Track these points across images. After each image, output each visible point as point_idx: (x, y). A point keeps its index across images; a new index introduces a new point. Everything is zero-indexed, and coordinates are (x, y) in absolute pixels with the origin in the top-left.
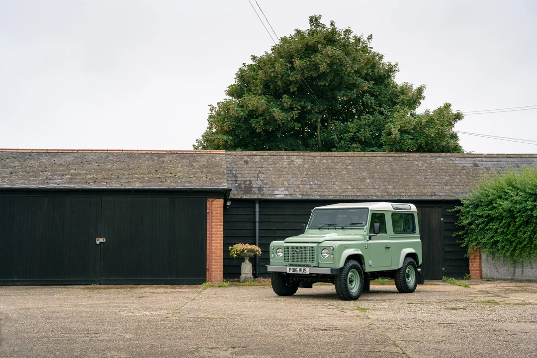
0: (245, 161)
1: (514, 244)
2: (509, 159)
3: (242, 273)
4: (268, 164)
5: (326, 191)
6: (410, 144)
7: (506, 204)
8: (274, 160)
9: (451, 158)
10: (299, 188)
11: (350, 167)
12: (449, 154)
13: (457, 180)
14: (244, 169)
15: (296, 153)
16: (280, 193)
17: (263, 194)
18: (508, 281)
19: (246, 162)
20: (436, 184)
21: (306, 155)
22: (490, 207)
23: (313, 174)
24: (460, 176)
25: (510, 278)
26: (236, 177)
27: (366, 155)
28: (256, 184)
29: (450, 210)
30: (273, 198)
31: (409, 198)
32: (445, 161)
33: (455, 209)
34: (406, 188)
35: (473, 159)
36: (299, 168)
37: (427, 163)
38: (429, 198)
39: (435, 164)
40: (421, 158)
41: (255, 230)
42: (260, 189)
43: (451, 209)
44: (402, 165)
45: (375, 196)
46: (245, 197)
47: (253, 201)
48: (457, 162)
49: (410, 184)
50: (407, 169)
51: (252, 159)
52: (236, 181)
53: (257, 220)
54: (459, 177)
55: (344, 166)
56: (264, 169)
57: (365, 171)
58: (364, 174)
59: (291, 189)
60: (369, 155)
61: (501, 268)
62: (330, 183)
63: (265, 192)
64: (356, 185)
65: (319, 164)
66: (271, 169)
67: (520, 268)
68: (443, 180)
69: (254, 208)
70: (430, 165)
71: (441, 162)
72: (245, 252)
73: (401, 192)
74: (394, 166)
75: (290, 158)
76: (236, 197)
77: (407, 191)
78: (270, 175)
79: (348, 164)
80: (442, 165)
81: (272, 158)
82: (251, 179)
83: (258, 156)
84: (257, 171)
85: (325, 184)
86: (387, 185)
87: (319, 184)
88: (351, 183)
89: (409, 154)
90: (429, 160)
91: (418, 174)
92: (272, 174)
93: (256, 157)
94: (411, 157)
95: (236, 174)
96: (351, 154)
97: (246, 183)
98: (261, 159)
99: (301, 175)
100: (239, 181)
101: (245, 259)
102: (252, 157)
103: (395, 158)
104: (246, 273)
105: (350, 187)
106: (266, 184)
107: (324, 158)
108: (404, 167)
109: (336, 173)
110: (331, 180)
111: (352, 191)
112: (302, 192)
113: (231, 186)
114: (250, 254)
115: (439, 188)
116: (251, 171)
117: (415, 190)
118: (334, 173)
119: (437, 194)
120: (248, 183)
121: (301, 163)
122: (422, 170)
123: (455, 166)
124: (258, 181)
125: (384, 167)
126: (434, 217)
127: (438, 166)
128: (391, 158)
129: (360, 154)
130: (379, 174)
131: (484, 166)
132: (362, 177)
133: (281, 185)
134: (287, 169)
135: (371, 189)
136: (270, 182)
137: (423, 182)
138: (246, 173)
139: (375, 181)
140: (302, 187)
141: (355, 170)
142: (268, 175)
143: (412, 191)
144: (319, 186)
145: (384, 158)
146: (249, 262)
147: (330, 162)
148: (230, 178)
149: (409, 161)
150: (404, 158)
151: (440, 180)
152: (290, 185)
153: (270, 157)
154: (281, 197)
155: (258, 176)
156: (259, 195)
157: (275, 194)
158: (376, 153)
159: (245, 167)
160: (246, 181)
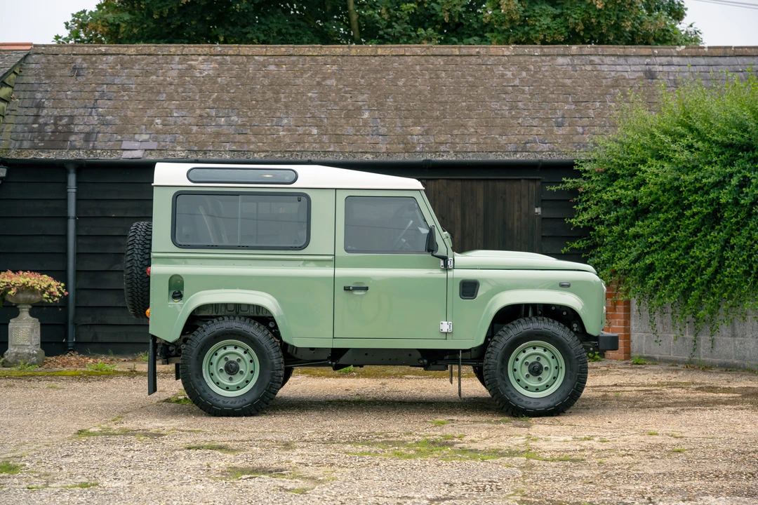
0: (74, 68)
2: (739, 60)
3: (9, 343)
4: (129, 76)
5: (253, 139)
8: (147, 64)
9: (592, 58)
10: (187, 132)
11: (332, 82)
12: (588, 49)
13: (591, 113)
14: (66, 88)
15: (204, 48)
17: (94, 148)
19: (77, 71)
20: (535, 122)
21: (231, 52)
22: (635, 180)
23: (232, 99)
24: (603, 102)
26: (40, 106)
27: (379, 52)
28: (85, 124)
29: (554, 188)
30: (114, 157)
31: (454, 159)
32: (574, 66)
34: (455, 132)
35: (648, 60)
36: (204, 84)
37: (529, 70)
38: (507, 158)
39: (547, 74)
40: (516, 58)
41: (66, 236)
42: (88, 137)
43: (557, 183)
45: (372, 153)
46: (43, 156)
47: (58, 169)
48: (605, 68)
49: (470, 123)
50: (473, 86)
51: (93, 63)
52: (37, 116)
53: (72, 212)
54: (598, 104)
55: (318, 80)
56: (115, 86)
57: (367, 91)
58: (361, 98)
59: (166, 138)
60: (387, 52)
61: (669, 333)
62: (268, 122)
63: (100, 143)
64: (333, 125)
65: (256, 75)
66: (133, 86)
67: (707, 335)
68: (556, 113)
69: (66, 183)
70: (532, 76)
71: (565, 67)
72: (12, 292)
73: (441, 143)
74: (441, 78)
75: (188, 60)
76: (22, 157)
77: (457, 140)
78: (126, 104)
79: (329, 73)
80: (565, 74)
81: (143, 60)
82: (75, 113)
83: (109, 57)
84: (97, 94)
85: (256, 124)
86: (411, 124)
87: (239, 125)
88: (321, 121)
89: (486, 48)
90: (536, 62)
91: (498, 97)
92: (131, 99)
93: (104, 59)
94: (491, 55)
95: (43, 100)
96: (341, 49)
97: (61, 123)
98: (115, 63)
99: (202, 102)
100: (43, 117)
101: (18, 309)
102: (94, 59)
103: (450, 58)
104: (22, 343)
105: (315, 131)
106: (107, 124)
107: (271, 60)
108: (467, 82)
109: (293, 95)
110: (275, 112)
111: (318, 141)
112: (191, 144)
113: (19, 128)
114: (29, 296)
115: (539, 133)
116: (83, 93)
117: (477, 139)
118: (285, 97)
119: (531, 148)
120: (63, 121)
121: (211, 72)
122: (511, 88)
123: (596, 76)
124: (91, 117)
125: (416, 81)
126: (516, 206)
127: (552, 78)
128: (439, 60)
129: (365, 49)
130: (400, 98)
131: (671, 78)
132: (353, 106)
133: (144, 127)
134: (173, 87)
135: (368, 135)
136: (120, 120)
137: (503, 117)
138: (69, 97)
139: (384, 115)
140: (197, 131)
141: (341, 89)
142: (120, 103)
143: (469, 140)
144: (238, 128)
145: (423, 58)
146: (31, 318)
147: (284, 69)
148: (26, 110)
149: (484, 66)
150: (473, 59)
151: (550, 111)
152: (168, 127)
153: (139, 59)
154: (135, 156)
155: (94, 104)
156: (81, 152)
157: (123, 147)
158: (404, 47)
159: (71, 83)
160: (61, 118)
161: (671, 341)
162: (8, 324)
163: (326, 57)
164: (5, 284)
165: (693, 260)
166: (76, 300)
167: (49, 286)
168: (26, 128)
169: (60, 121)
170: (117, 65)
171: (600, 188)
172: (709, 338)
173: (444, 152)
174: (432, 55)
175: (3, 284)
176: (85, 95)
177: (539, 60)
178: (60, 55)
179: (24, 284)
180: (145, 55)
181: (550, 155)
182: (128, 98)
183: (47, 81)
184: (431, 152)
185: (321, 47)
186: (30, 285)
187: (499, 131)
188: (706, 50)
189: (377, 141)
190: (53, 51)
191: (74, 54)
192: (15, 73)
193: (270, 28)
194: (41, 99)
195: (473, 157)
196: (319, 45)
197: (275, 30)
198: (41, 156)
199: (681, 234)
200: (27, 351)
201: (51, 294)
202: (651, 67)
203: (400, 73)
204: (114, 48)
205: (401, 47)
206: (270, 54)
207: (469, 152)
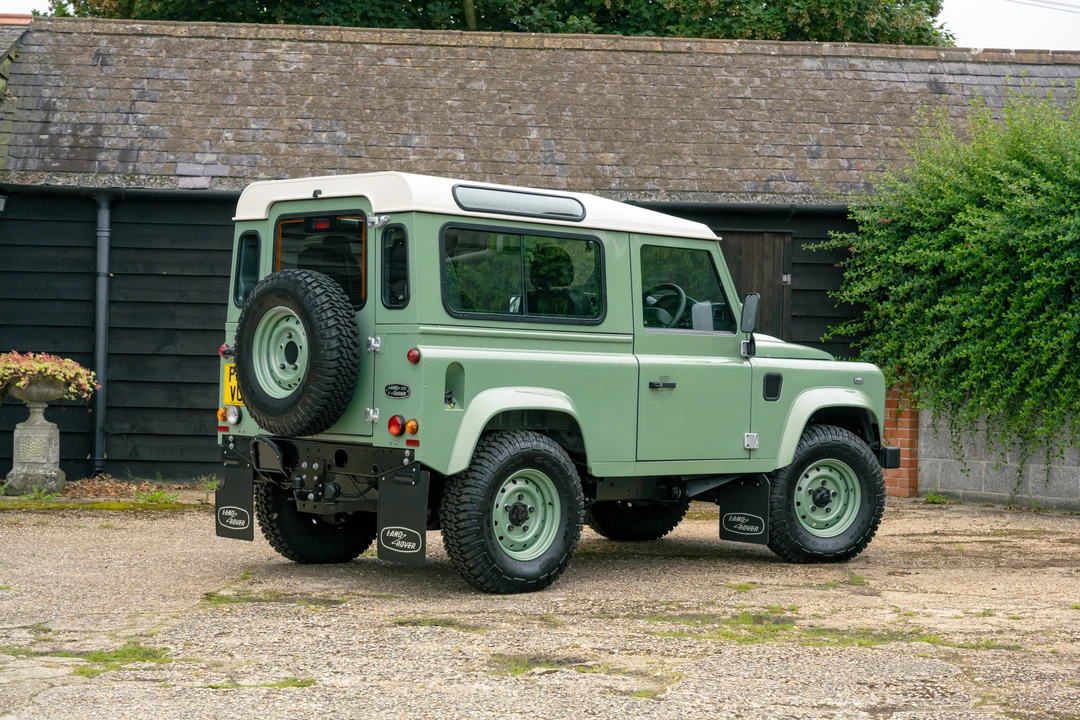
0: (98, 54)
1: (1020, 373)
2: (1061, 70)
3: (15, 459)
4: (180, 69)
6: (759, 20)
7: (993, 225)
8: (206, 52)
9: (853, 61)
11: (480, 85)
12: (846, 48)
13: (858, 140)
14: (86, 83)
15: (292, 31)
16: (199, 169)
17: (136, 172)
18: (998, 507)
19: (102, 59)
20: (780, 151)
21: (329, 37)
22: (942, 237)
23: (336, 106)
24: (873, 124)
25: (1007, 495)
26: (49, 108)
27: (547, 44)
28: (119, 136)
29: (813, 247)
30: (167, 187)
31: (667, 200)
32: (828, 72)
33: (834, 243)
34: (665, 162)
35: (932, 67)
36: (292, 82)
37: (763, 76)
38: (743, 201)
39: (790, 82)
40: (743, 58)
41: (92, 302)
42: (125, 155)
43: (817, 240)
44: (670, 82)
46: (60, 182)
47: (84, 201)
48: (872, 76)
49: (686, 150)
50: (685, 97)
51: (125, 47)
52: (47, 122)
53: (103, 265)
54: (867, 127)
55: (459, 81)
56: (160, 82)
57: (532, 100)
58: (524, 109)
59: (242, 160)
60: (558, 44)
61: (980, 459)
62: (391, 141)
63: (144, 166)
64: (486, 148)
65: (368, 71)
66: (188, 83)
67: (1039, 462)
68: (808, 138)
69: (94, 223)
70: (770, 84)
71: (815, 73)
72: (22, 383)
73: (646, 178)
74: (639, 84)
75: (267, 47)
76: (28, 183)
77: (669, 174)
78: (178, 108)
79: (474, 72)
80: (816, 83)
81: (200, 45)
82: (103, 120)
83: (149, 39)
84: (133, 92)
85: (374, 143)
86: (601, 149)
87: (349, 144)
88: (469, 141)
89: (701, 42)
90: (773, 64)
91: (723, 113)
92: (185, 102)
93: (142, 42)
94: (709, 53)
95: (53, 100)
96: (491, 38)
97: (82, 134)
98: (158, 47)
99: (291, 108)
100: (56, 124)
101: (28, 409)
102: (126, 41)
103: (650, 55)
104: (33, 459)
105: (461, 156)
106: (153, 137)
107: (389, 50)
108: (676, 90)
109: (425, 103)
110: (400, 127)
111: (466, 170)
112: (280, 169)
113: (21, 140)
114: (46, 390)
115: (786, 166)
116: (112, 91)
117: (698, 172)
118: (413, 105)
119: (776, 187)
120: (87, 131)
121: (301, 66)
122: (740, 101)
123: (860, 88)
124: (128, 126)
125: (603, 87)
126: (756, 271)
127: (797, 88)
128: (634, 57)
129: (525, 39)
130: (581, 111)
131: (967, 93)
132: (513, 120)
133: (207, 143)
134: (246, 86)
135: (539, 163)
136: (171, 132)
137: (732, 142)
138: (92, 96)
139: (560, 135)
140: (286, 151)
141: (494, 96)
142: (170, 107)
143: (686, 174)
144: (348, 148)
145: (611, 54)
146: (46, 422)
147: (409, 64)
148: (28, 113)
149: (699, 69)
150: (683, 59)
151: (798, 136)
152: (243, 144)
153: (193, 44)
154: (198, 186)
155: (130, 108)
156: (116, 178)
157: (178, 172)
158: (582, 38)
159: (94, 75)
160: (83, 126)
161: (983, 470)
162: (12, 432)
163: (470, 49)
164: (12, 371)
165: (1027, 354)
166: (108, 398)
167: (77, 374)
168: (31, 141)
169: (82, 130)
170: (161, 51)
171: (885, 248)
172: (1042, 467)
173: (652, 190)
174: (623, 51)
175: (9, 371)
176: (116, 94)
177: (777, 62)
178: (75, 34)
179: (40, 372)
180: (202, 37)
181: (804, 198)
182: (180, 101)
183: (58, 72)
184: (633, 191)
185: (461, 34)
186: (48, 373)
187: (729, 162)
188: (1013, 54)
189: (553, 172)
190: (64, 28)
191: (95, 33)
192: (10, 58)
193: (352, 9)
194: (51, 98)
195: (694, 197)
196: (458, 31)
197: (359, 12)
198: (57, 181)
199: (1012, 315)
200: (41, 471)
201: (79, 386)
202: (937, 76)
203: (577, 76)
204: (155, 26)
205: (577, 38)
206: (387, 41)
207: (688, 192)
